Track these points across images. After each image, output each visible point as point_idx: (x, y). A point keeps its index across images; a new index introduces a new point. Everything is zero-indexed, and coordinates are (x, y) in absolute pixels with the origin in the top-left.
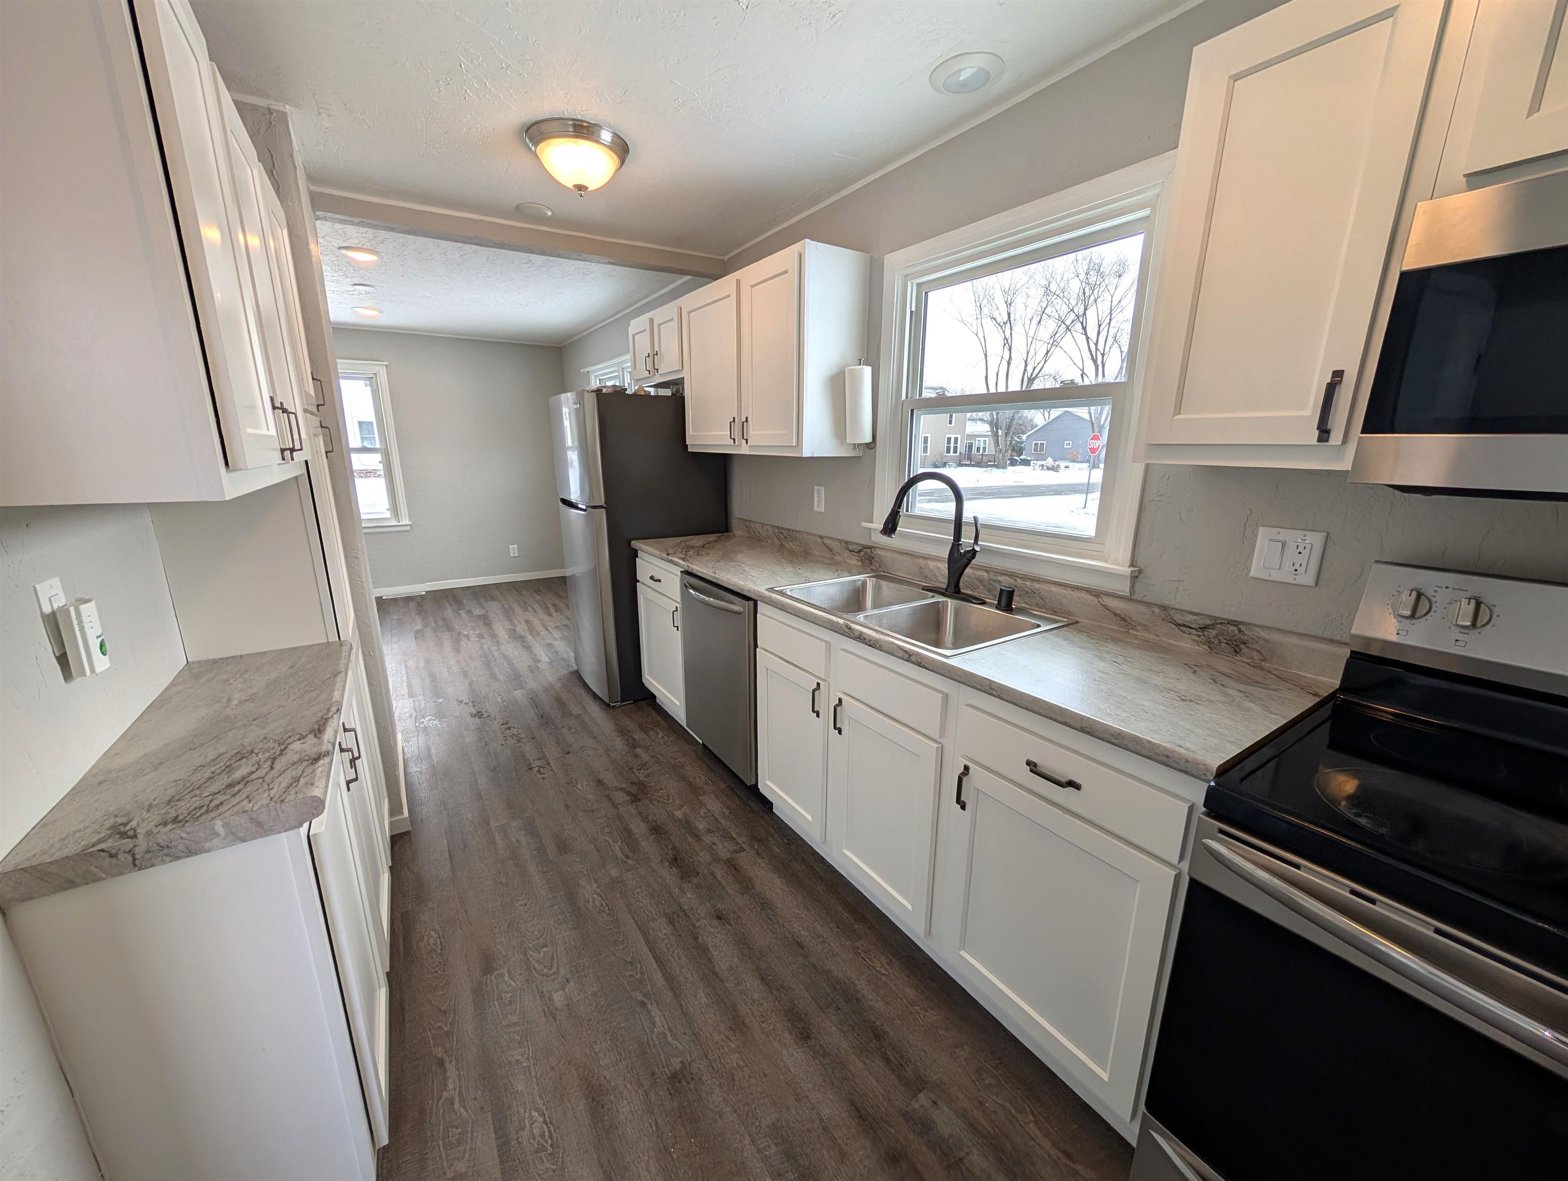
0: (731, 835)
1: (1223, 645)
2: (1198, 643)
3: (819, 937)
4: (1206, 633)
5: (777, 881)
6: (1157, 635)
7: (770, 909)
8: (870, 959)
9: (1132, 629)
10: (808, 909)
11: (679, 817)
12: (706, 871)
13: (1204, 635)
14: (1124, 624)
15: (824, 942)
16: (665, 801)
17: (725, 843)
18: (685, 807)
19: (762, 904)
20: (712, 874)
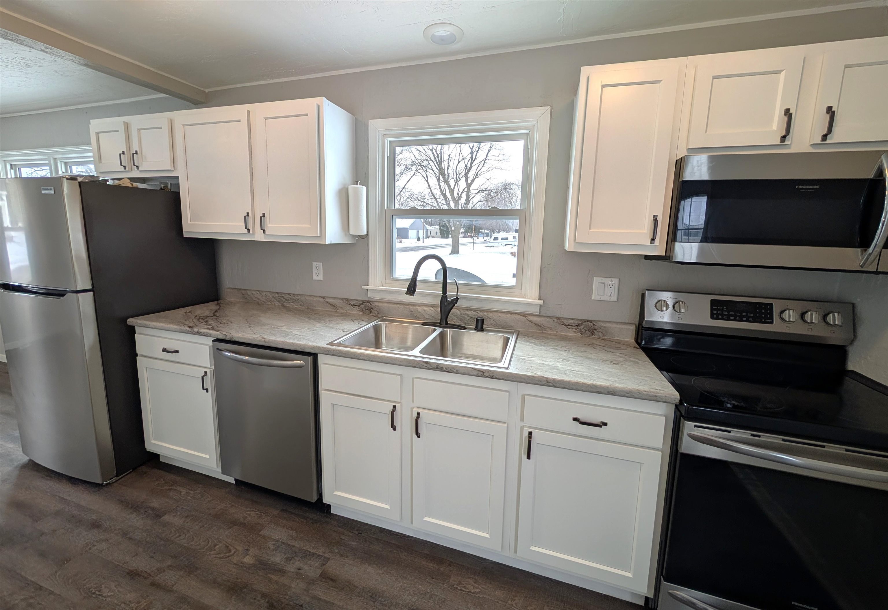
0: (310, 552)
1: (587, 332)
2: (576, 332)
3: (425, 594)
4: (579, 327)
5: (370, 569)
6: (557, 332)
7: (379, 597)
8: (465, 587)
9: (545, 330)
10: (406, 578)
11: (251, 562)
12: (308, 599)
13: (578, 329)
14: (540, 328)
15: (431, 597)
16: (227, 555)
17: (309, 562)
18: (252, 549)
19: (371, 596)
20: (315, 598)
